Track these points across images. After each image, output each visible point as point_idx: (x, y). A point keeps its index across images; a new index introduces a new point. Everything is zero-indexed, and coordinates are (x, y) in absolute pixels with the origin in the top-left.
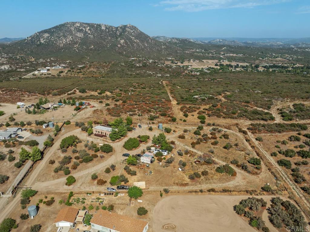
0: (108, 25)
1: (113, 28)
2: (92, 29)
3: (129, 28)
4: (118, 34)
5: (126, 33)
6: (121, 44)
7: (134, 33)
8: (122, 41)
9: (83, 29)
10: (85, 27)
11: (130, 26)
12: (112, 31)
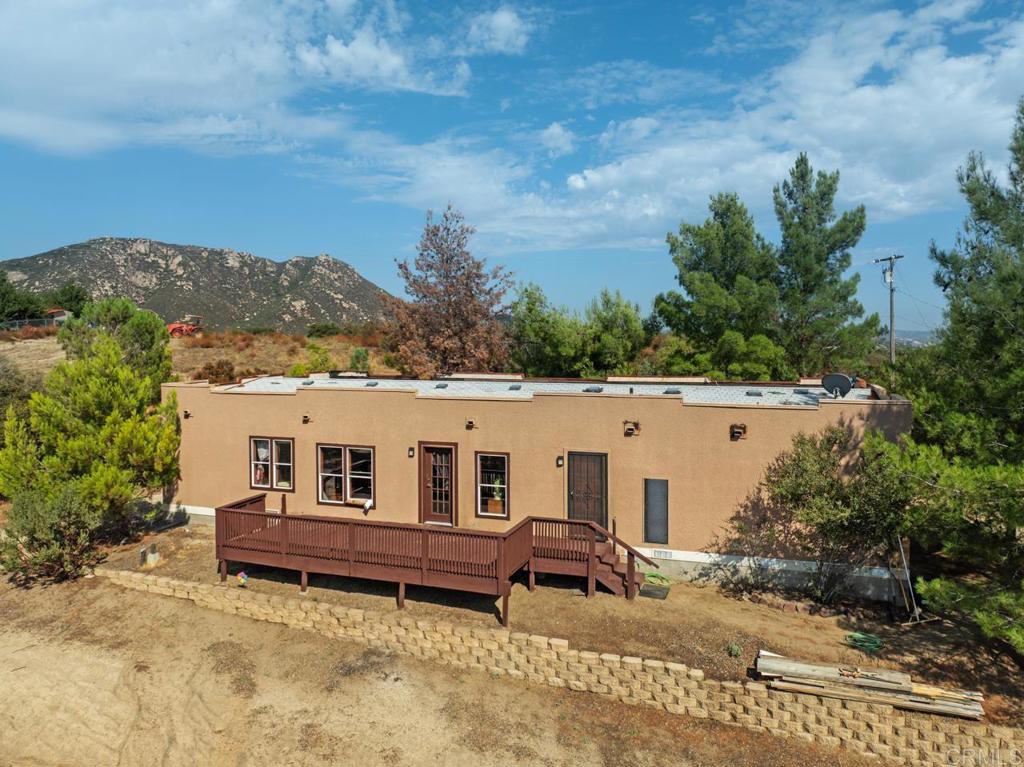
0: (250, 256)
1: (268, 263)
2: (192, 263)
3: (324, 266)
4: (286, 283)
5: (314, 281)
6: (293, 314)
7: (343, 283)
8: (299, 305)
9: (160, 261)
10: (165, 257)
11: (329, 261)
12: (265, 274)
